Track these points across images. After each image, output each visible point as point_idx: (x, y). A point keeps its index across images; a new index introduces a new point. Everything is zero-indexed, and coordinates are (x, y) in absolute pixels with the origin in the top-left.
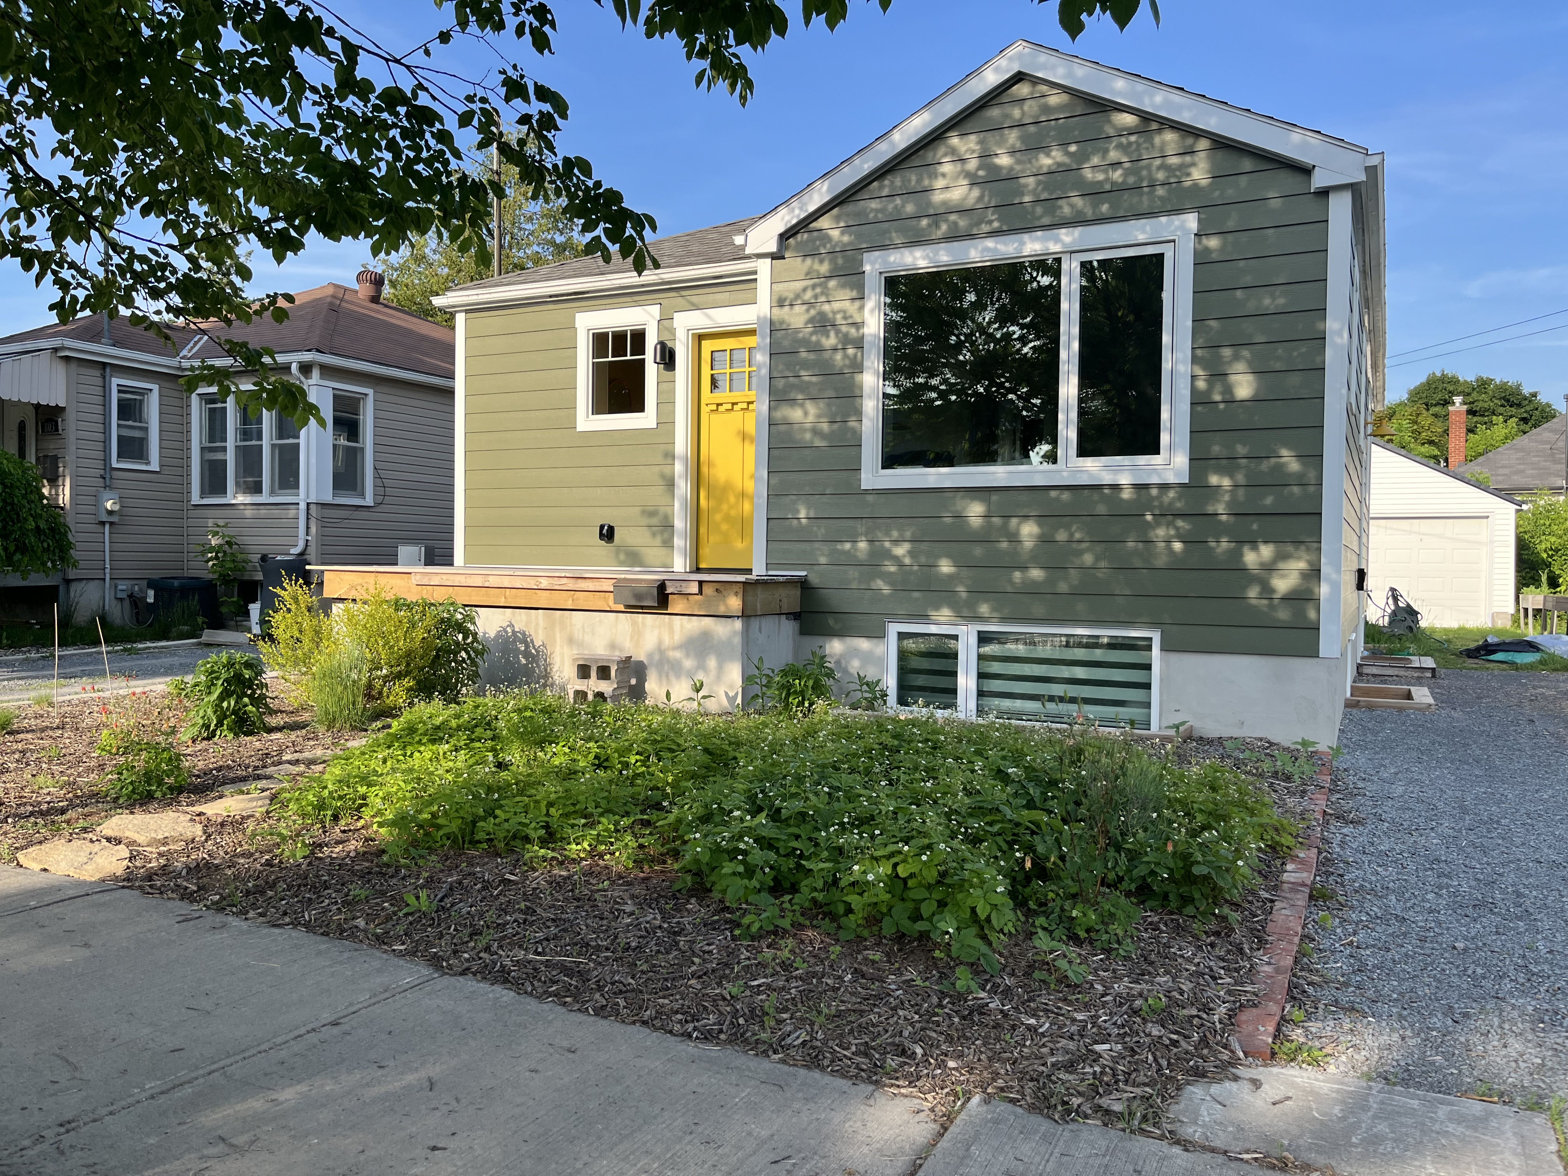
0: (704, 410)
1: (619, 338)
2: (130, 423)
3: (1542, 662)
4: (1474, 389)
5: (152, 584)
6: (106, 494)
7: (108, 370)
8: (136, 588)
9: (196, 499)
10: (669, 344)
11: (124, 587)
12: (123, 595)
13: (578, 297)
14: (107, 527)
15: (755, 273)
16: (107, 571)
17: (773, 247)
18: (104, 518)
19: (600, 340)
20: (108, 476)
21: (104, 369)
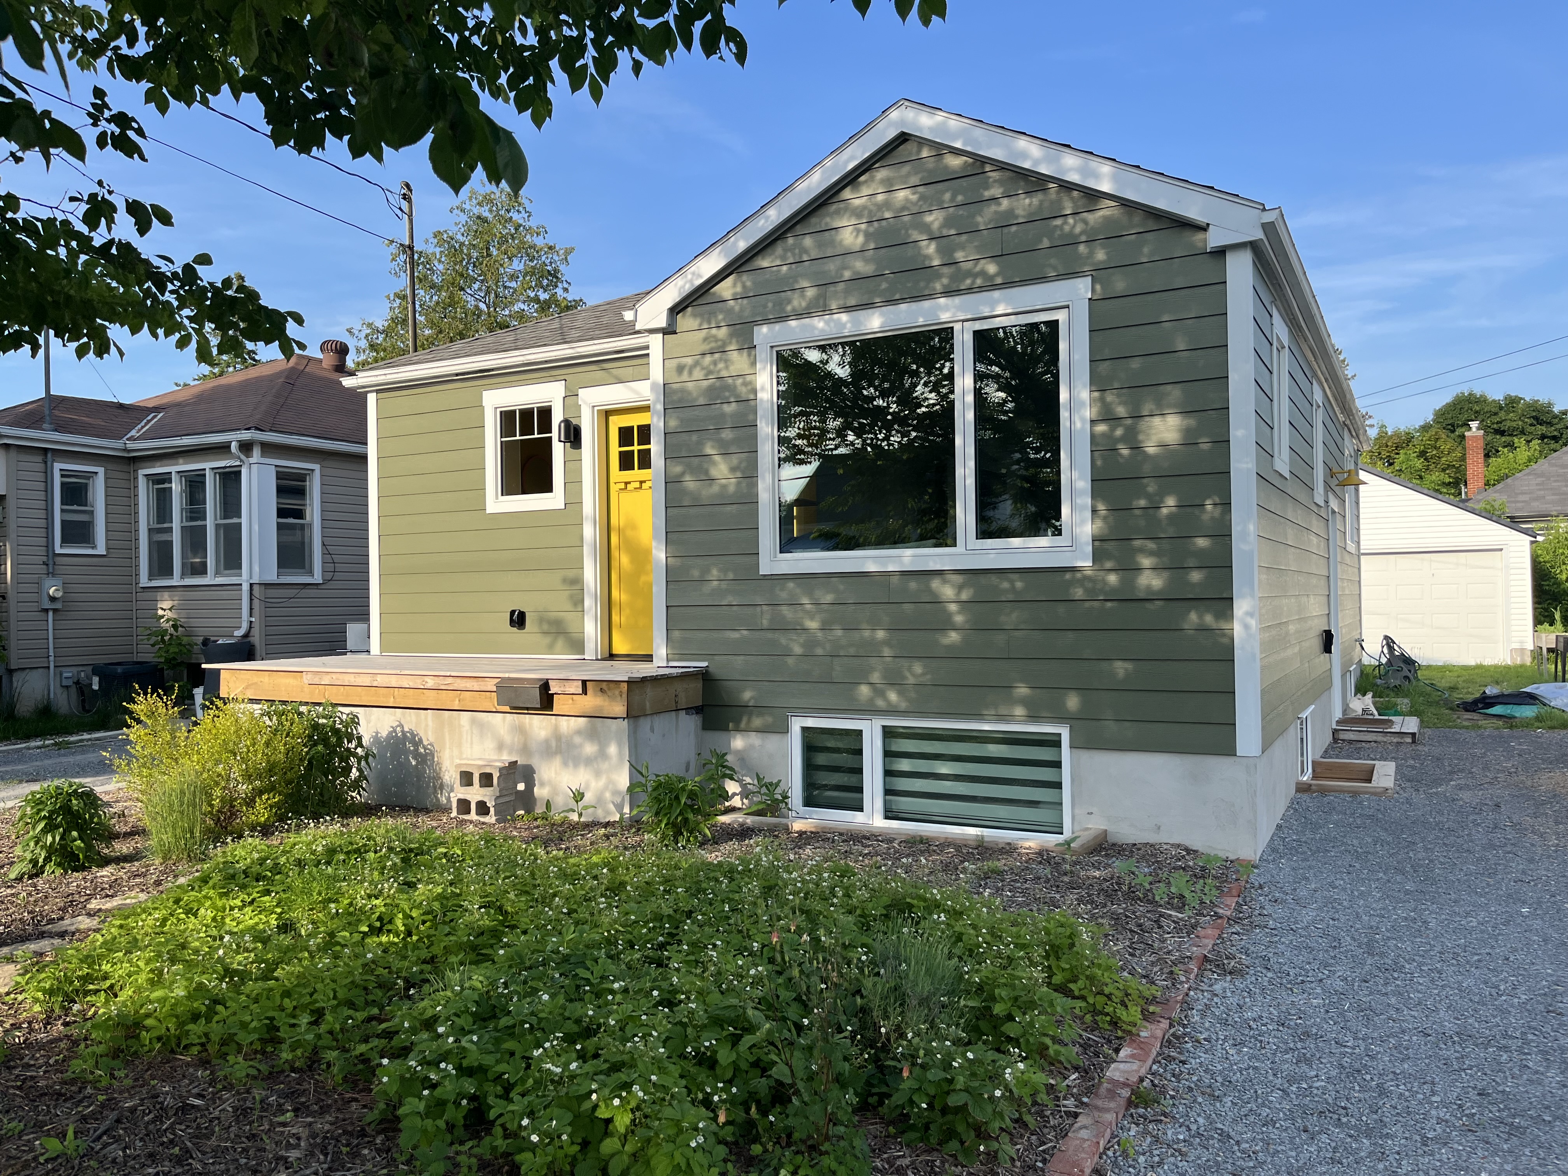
0: (614, 488)
1: (526, 414)
2: (75, 507)
3: (1538, 718)
4: (1501, 408)
5: (97, 670)
6: (48, 581)
7: (49, 455)
8: (83, 674)
9: (144, 581)
10: (574, 422)
11: (70, 675)
12: (69, 683)
13: (484, 375)
14: (51, 613)
15: (647, 347)
16: (51, 658)
17: (662, 321)
18: (47, 605)
19: (507, 418)
20: (51, 562)
21: (46, 455)
